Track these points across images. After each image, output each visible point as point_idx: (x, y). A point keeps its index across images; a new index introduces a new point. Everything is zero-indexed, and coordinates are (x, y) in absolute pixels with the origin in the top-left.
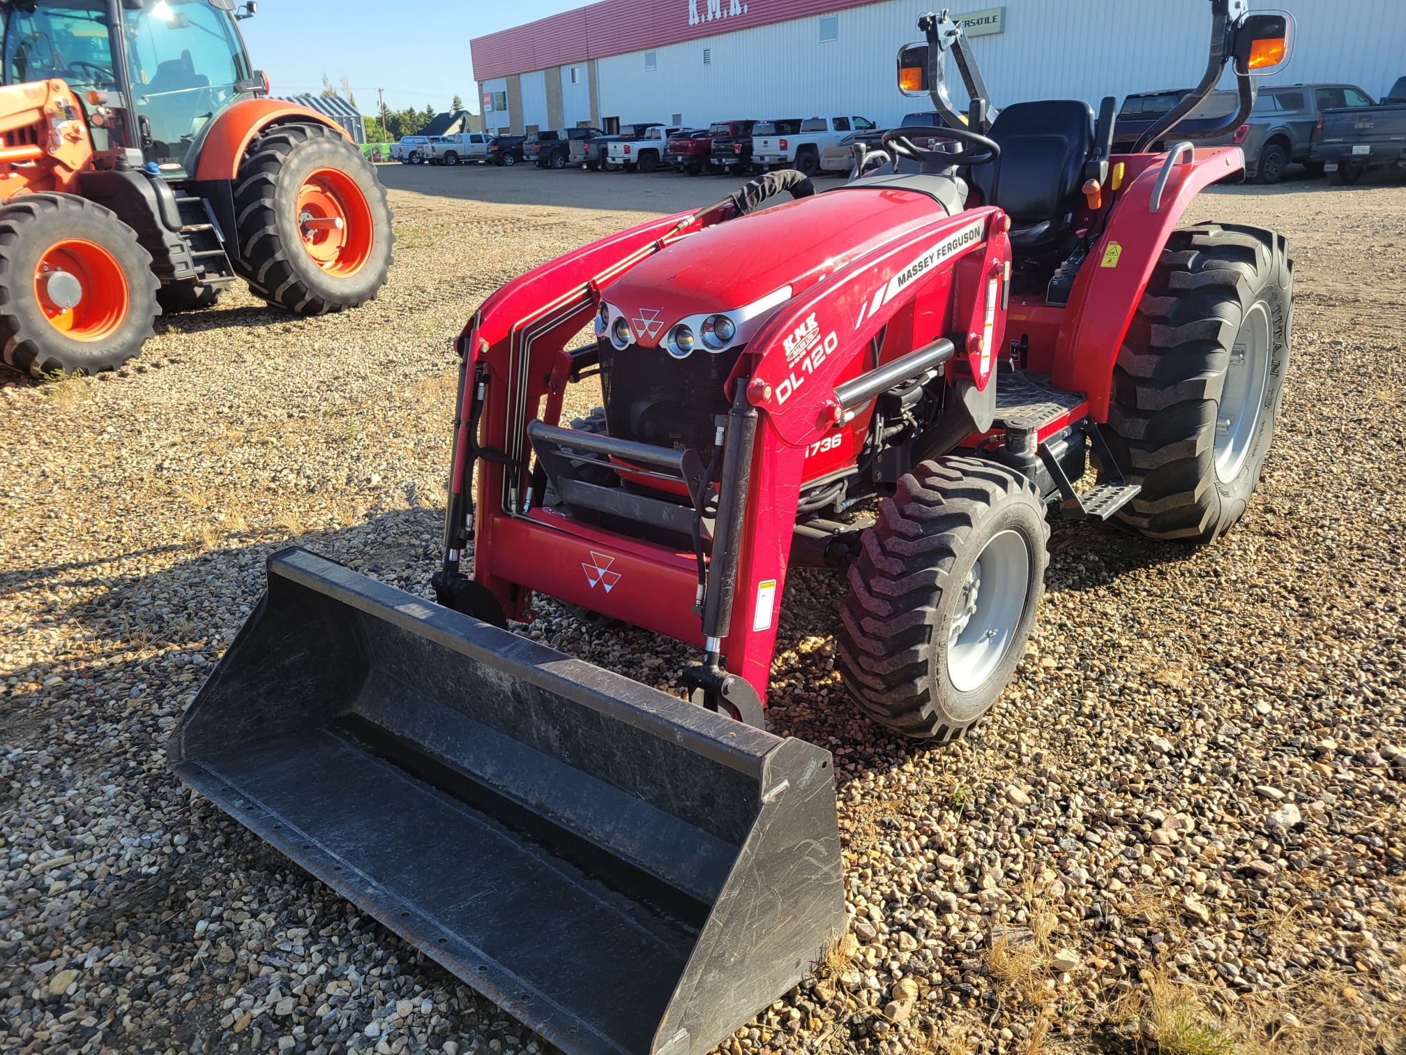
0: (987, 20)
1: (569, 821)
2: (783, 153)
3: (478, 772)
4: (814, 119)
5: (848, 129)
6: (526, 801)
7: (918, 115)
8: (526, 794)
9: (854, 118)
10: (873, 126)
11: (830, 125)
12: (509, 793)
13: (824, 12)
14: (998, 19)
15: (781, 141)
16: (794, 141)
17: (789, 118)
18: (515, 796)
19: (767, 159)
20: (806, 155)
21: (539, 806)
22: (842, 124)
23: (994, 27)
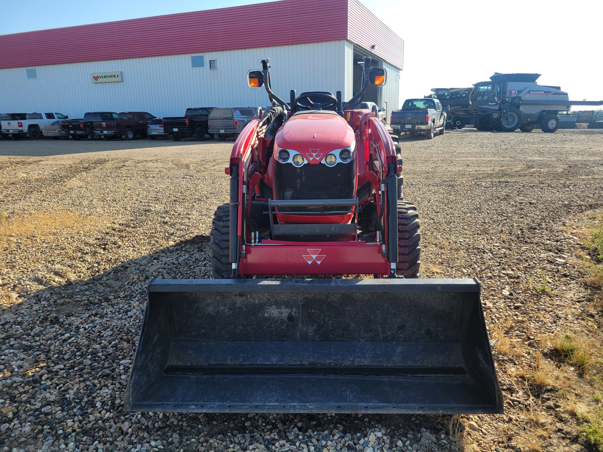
0: (114, 76)
1: (330, 363)
2: (20, 128)
3: (268, 363)
4: (34, 113)
5: (54, 118)
6: (303, 365)
7: (92, 113)
8: (301, 361)
9: (56, 113)
10: (67, 117)
11: (44, 116)
12: (291, 365)
13: (27, 66)
14: (120, 76)
15: (19, 123)
16: (26, 124)
17: (19, 112)
18: (295, 365)
19: (11, 131)
20: (33, 129)
21: (310, 364)
22: (50, 116)
23: (119, 79)
